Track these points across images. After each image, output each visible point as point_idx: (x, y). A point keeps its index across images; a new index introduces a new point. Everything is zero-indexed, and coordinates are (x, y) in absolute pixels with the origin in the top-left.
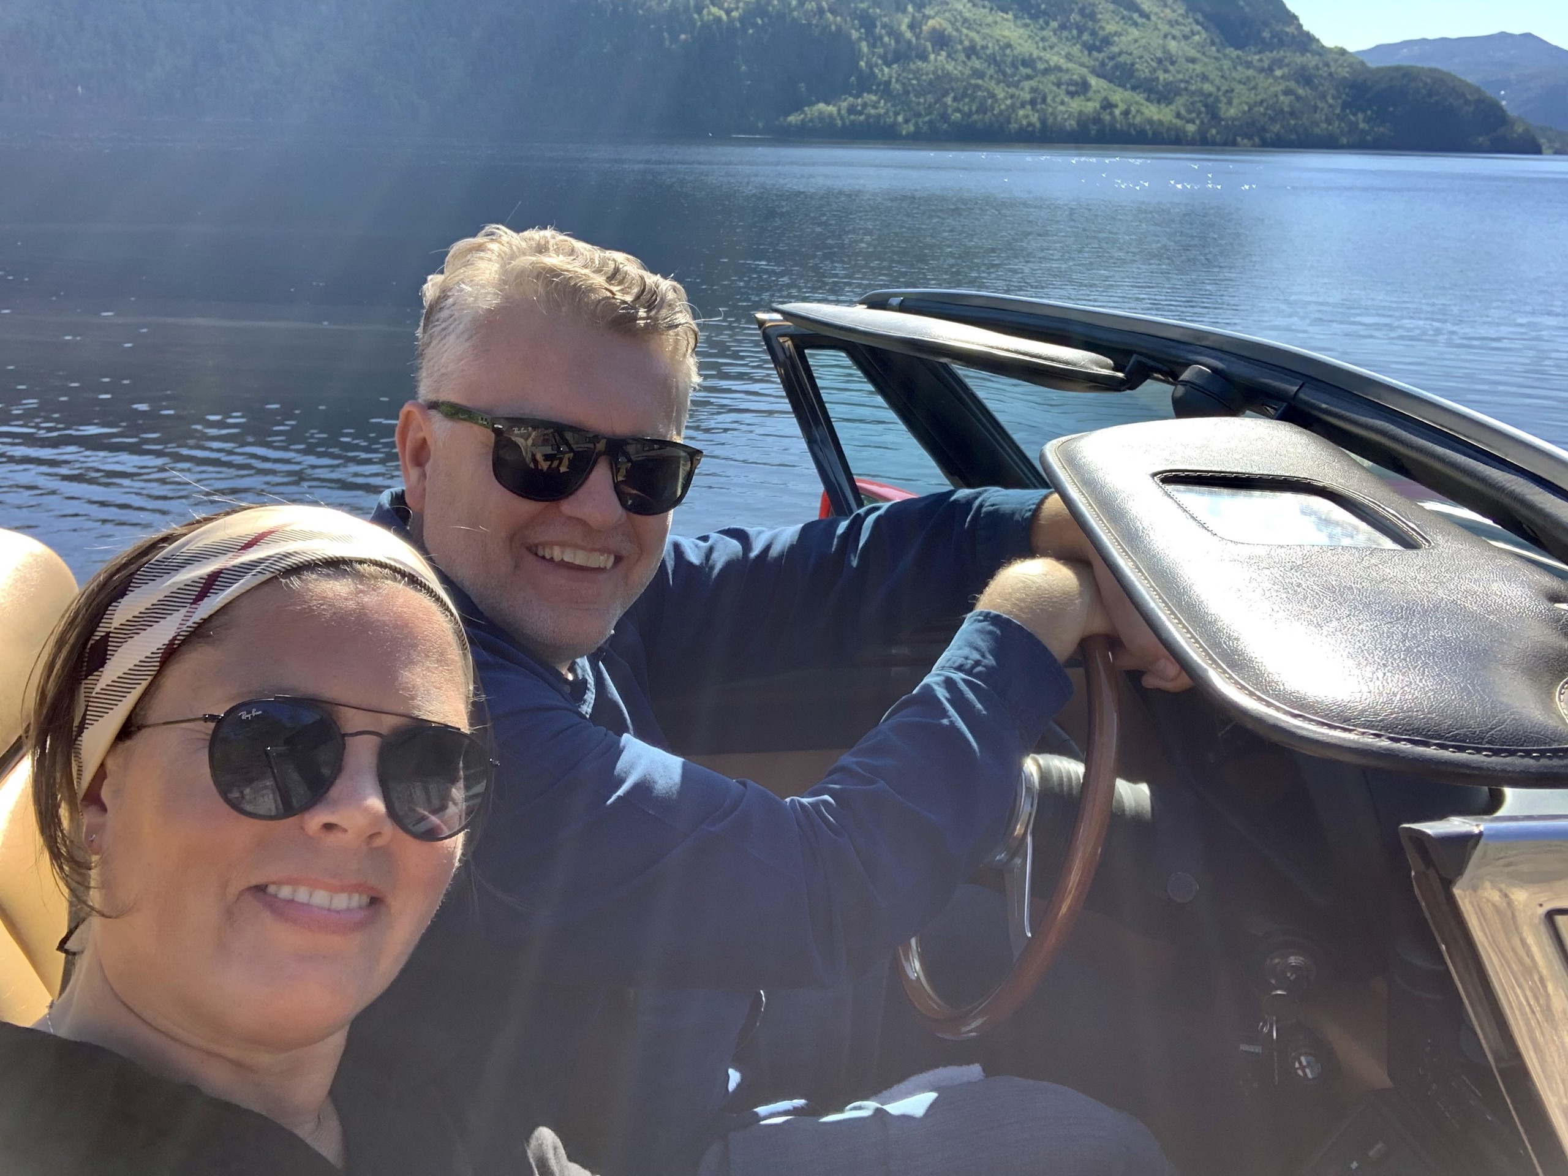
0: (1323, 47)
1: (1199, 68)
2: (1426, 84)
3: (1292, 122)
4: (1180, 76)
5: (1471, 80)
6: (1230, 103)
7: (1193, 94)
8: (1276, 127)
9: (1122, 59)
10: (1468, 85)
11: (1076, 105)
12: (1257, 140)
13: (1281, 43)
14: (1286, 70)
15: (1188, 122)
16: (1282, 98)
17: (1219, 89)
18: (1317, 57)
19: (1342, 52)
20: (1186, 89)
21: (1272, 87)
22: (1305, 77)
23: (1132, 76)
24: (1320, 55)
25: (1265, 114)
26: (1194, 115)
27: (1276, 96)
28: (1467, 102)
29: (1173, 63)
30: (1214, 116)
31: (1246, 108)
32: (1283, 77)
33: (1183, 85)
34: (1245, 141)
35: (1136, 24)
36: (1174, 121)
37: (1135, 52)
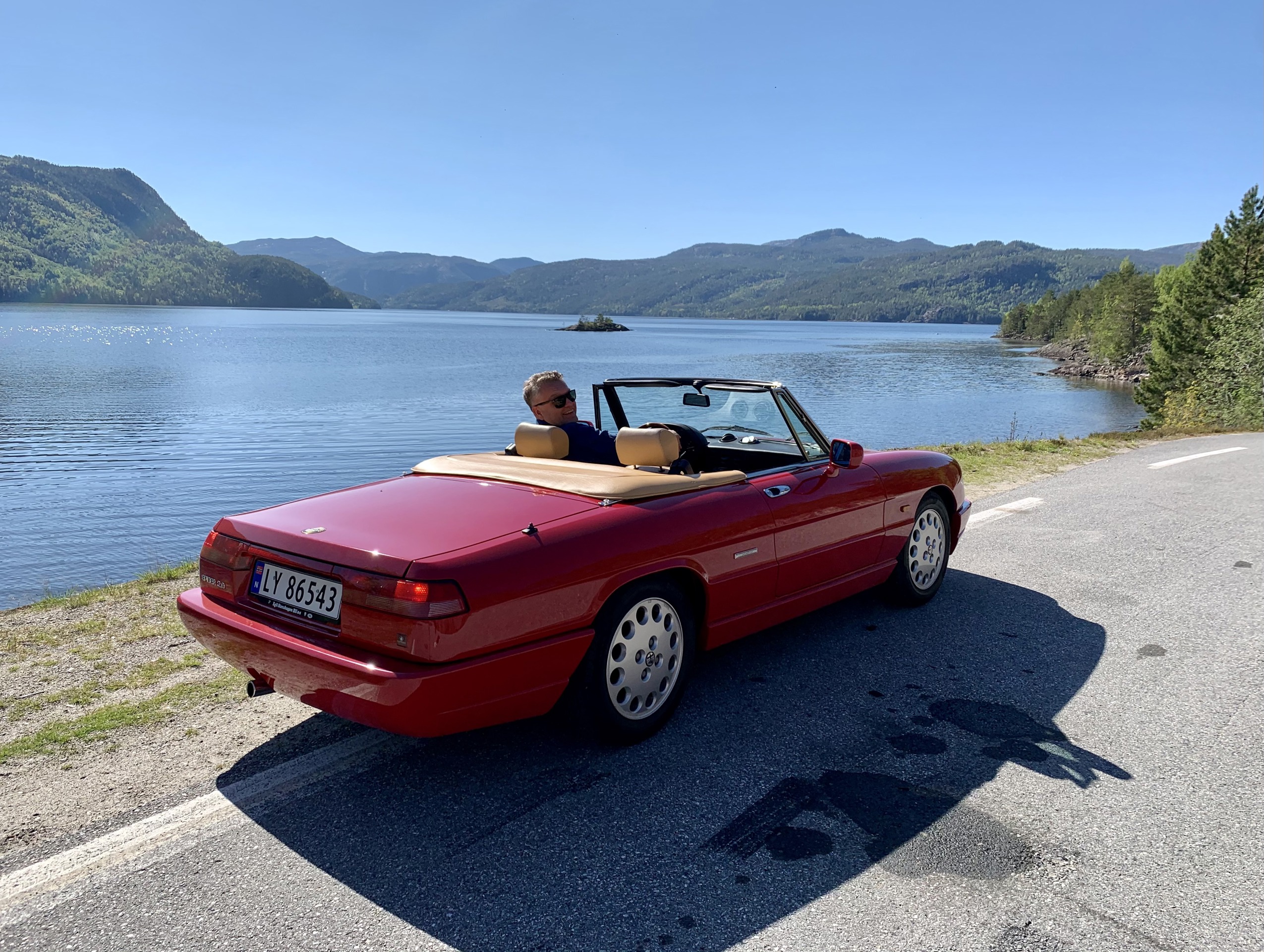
0: (206, 241)
1: (119, 253)
2: (276, 266)
3: (193, 289)
4: (106, 257)
5: (303, 264)
6: (146, 276)
7: (117, 269)
8: (183, 293)
9: (58, 243)
10: (303, 268)
11: (24, 275)
12: (170, 300)
13: (177, 239)
14: (183, 255)
15: (117, 288)
16: (183, 274)
17: (136, 267)
18: (203, 248)
19: (220, 245)
20: (112, 266)
21: (175, 267)
22: (197, 260)
23: (67, 256)
24: (204, 246)
25: (173, 284)
26: (121, 284)
27: (178, 272)
28: (303, 278)
29: (98, 249)
30: (137, 285)
31: (159, 280)
32: (181, 260)
33: (108, 263)
34: (162, 301)
35: (65, 221)
36: (106, 288)
37: (66, 240)
